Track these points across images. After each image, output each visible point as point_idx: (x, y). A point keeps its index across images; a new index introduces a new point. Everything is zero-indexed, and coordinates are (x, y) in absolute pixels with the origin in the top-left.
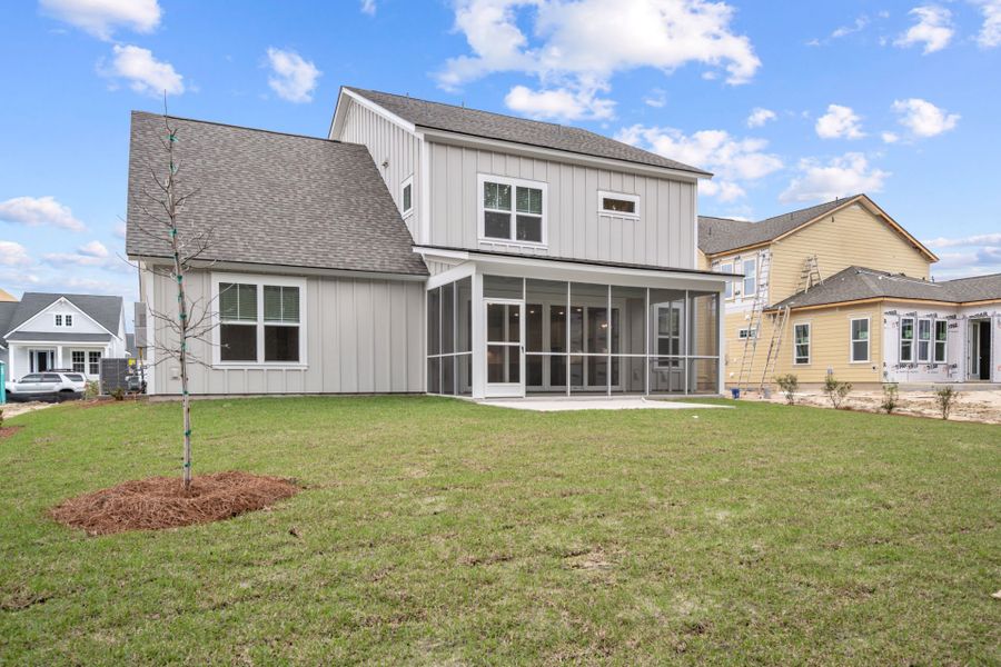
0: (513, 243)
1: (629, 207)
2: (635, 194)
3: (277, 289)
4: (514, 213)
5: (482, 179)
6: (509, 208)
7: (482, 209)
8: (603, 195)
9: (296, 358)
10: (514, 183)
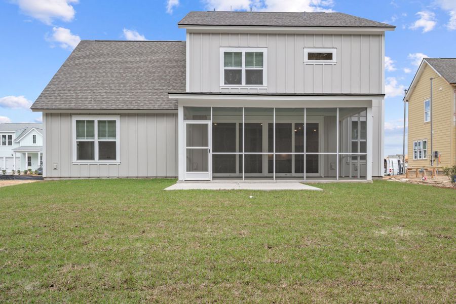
0: (244, 87)
1: (329, 56)
2: (333, 48)
3: (104, 122)
4: (244, 68)
5: (222, 51)
6: (241, 65)
7: (222, 69)
8: (307, 51)
9: (115, 158)
10: (244, 51)
